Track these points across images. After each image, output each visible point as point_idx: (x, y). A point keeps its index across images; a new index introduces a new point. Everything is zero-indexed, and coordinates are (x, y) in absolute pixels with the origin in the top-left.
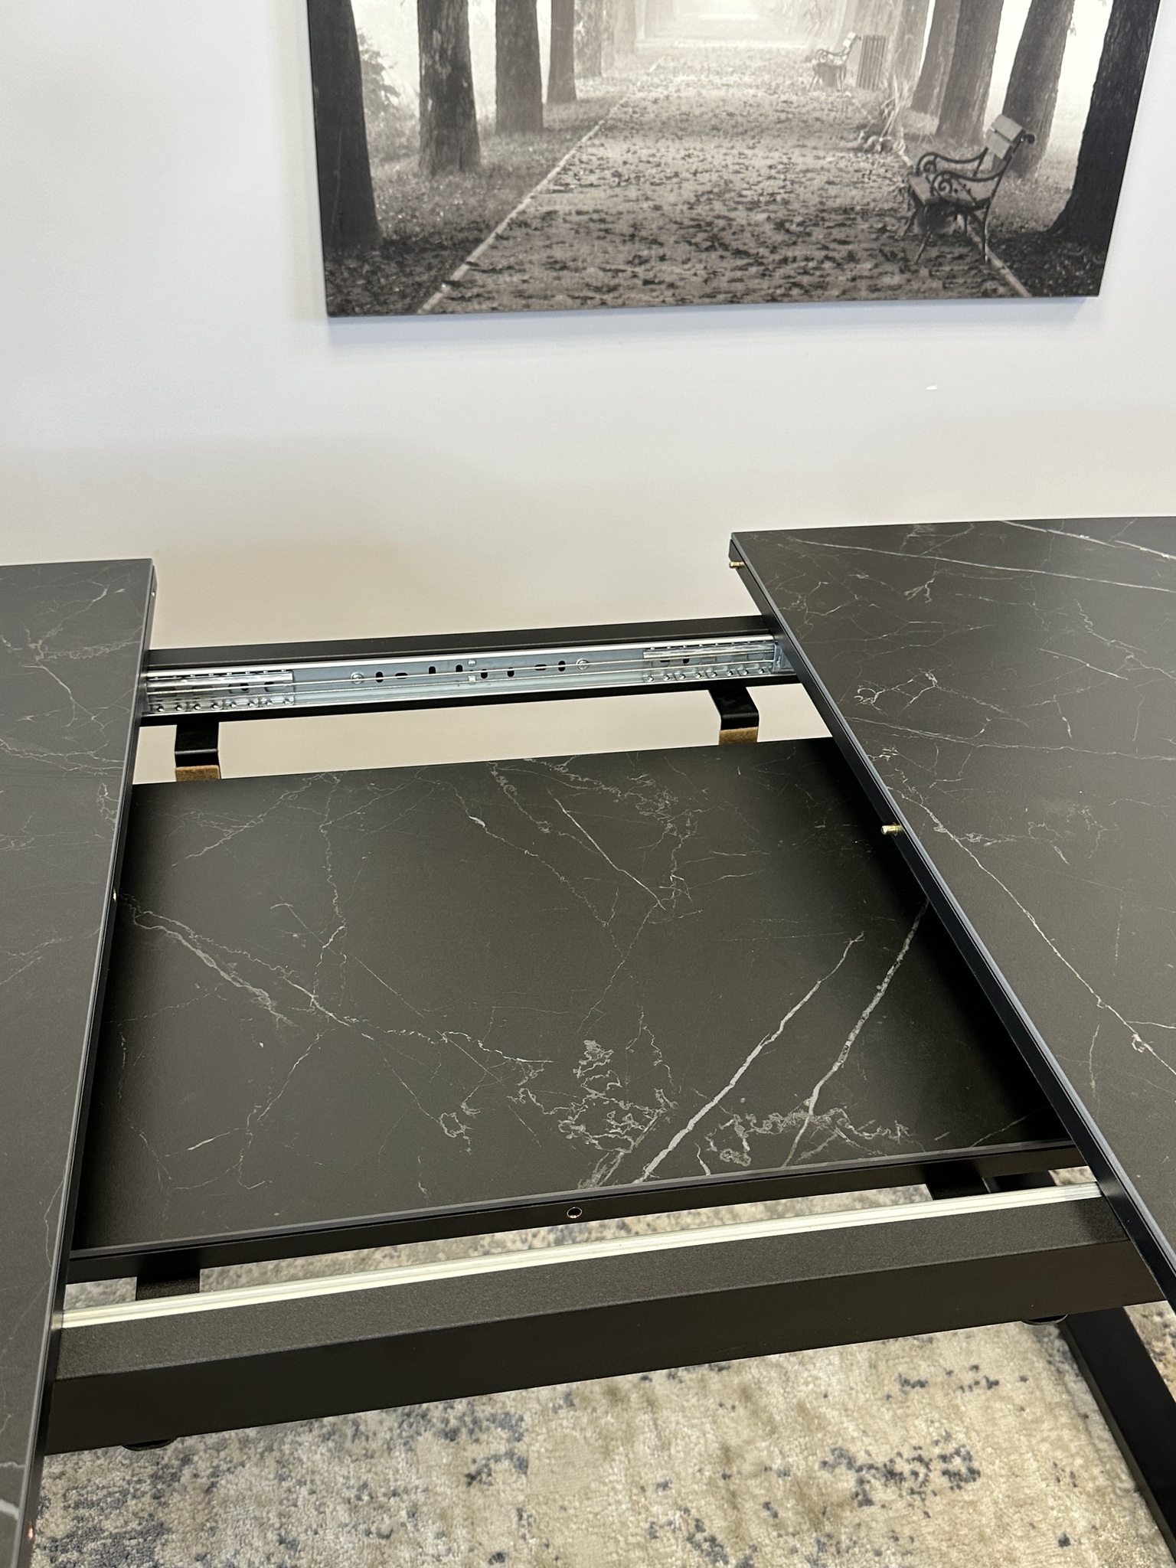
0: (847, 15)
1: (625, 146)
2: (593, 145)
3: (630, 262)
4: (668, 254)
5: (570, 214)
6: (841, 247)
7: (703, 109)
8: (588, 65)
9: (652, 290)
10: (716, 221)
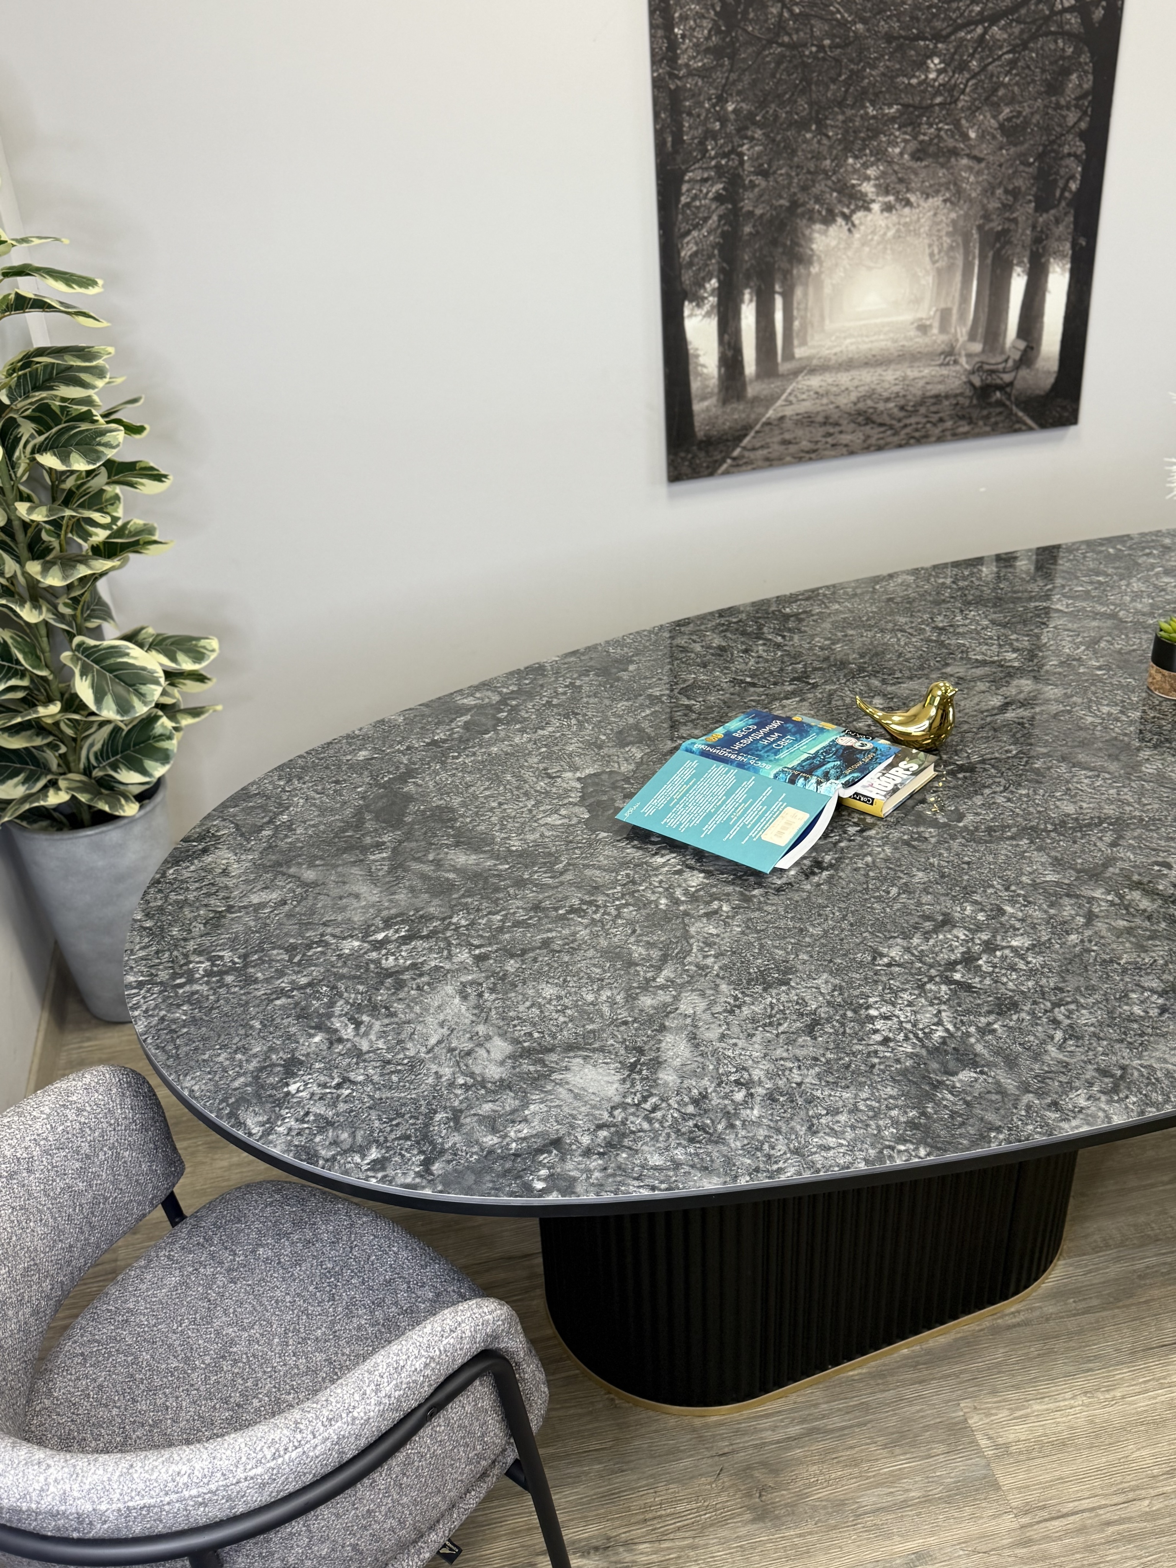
0: (931, 300)
1: (820, 379)
2: (804, 380)
3: (824, 436)
4: (844, 429)
5: (793, 415)
6: (935, 415)
7: (860, 355)
8: (801, 340)
9: (836, 449)
10: (869, 410)
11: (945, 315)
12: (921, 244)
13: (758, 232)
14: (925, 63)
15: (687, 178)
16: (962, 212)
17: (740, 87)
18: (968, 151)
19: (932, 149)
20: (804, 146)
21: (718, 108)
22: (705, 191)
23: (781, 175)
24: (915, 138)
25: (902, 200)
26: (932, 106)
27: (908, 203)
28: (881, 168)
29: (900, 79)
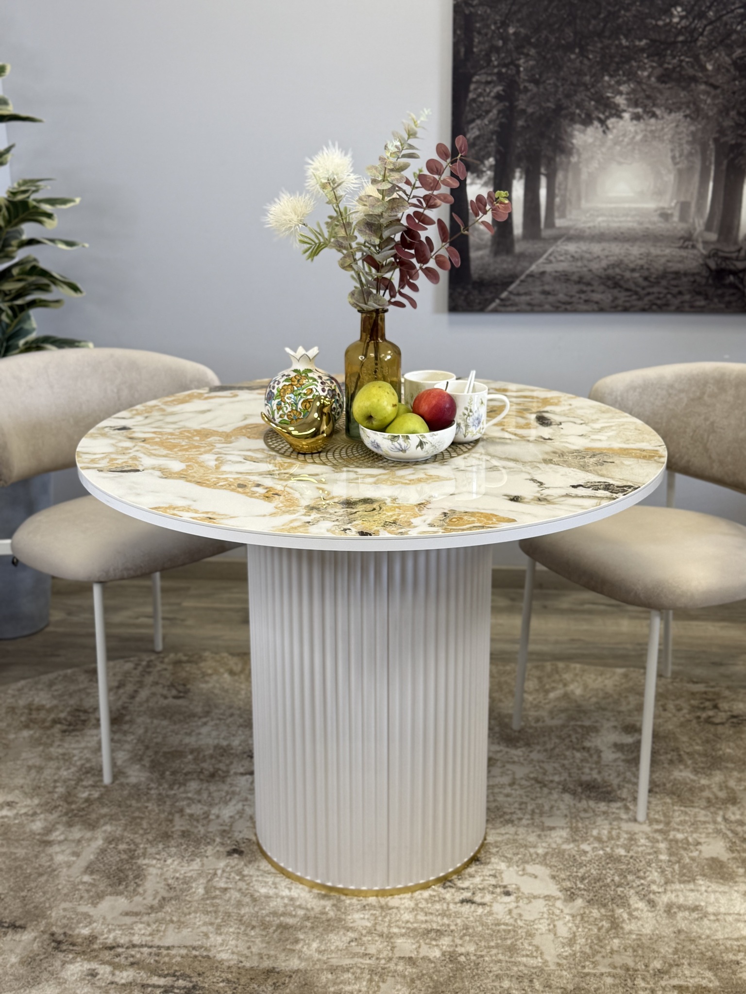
0: (672, 194)
1: (576, 245)
2: (562, 245)
3: (578, 293)
4: (595, 289)
5: (552, 272)
6: (675, 288)
7: (610, 231)
8: (560, 214)
9: (588, 305)
10: (617, 276)
11: (684, 207)
12: (664, 150)
13: (528, 126)
14: (670, 10)
15: (474, 79)
16: (700, 126)
17: (519, 17)
18: (705, 79)
19: (675, 75)
20: (569, 64)
21: (501, 30)
22: (488, 90)
23: (550, 84)
24: (661, 65)
25: (648, 113)
26: (675, 43)
27: (654, 115)
28: (632, 86)
29: (649, 21)
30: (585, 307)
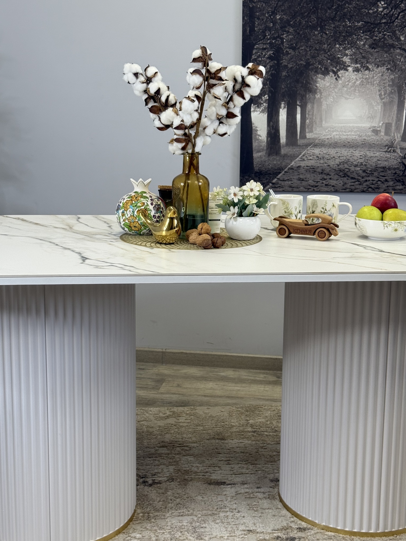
0: (380, 118)
1: (320, 150)
2: (311, 149)
3: (321, 180)
4: (332, 178)
5: (305, 166)
6: (383, 178)
7: (341, 141)
8: (310, 130)
9: (328, 187)
10: (346, 170)
11: (388, 127)
12: (375, 90)
13: (289, 75)
14: (377, 3)
15: (256, 47)
16: (397, 76)
17: (283, 9)
18: (400, 46)
19: (380, 44)
20: (314, 37)
21: (272, 17)
22: (264, 54)
23: (302, 49)
24: (371, 38)
25: (364, 67)
26: (380, 23)
27: (368, 69)
28: (353, 50)
29: (363, 10)
30: (326, 189)
